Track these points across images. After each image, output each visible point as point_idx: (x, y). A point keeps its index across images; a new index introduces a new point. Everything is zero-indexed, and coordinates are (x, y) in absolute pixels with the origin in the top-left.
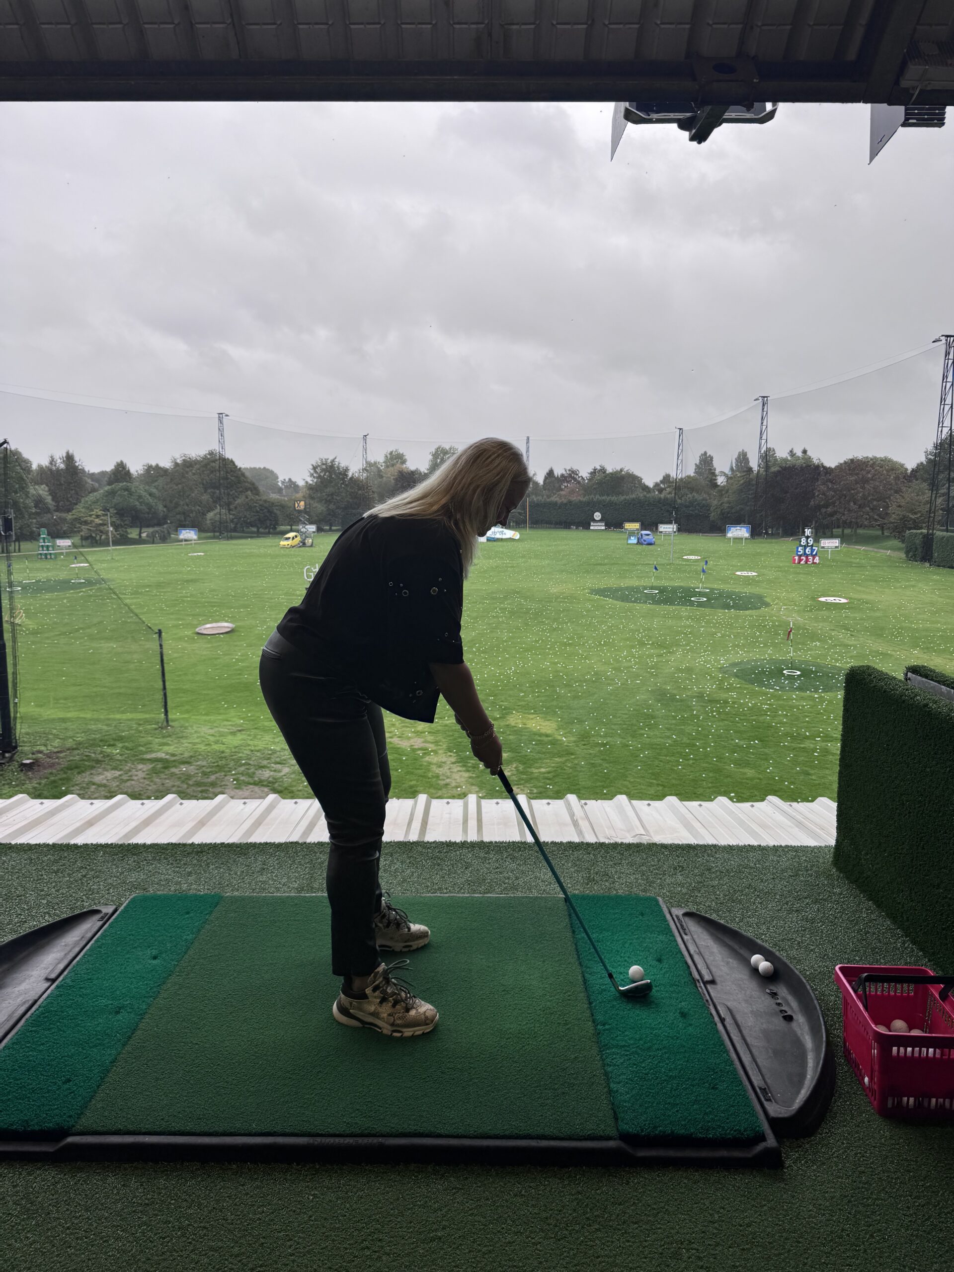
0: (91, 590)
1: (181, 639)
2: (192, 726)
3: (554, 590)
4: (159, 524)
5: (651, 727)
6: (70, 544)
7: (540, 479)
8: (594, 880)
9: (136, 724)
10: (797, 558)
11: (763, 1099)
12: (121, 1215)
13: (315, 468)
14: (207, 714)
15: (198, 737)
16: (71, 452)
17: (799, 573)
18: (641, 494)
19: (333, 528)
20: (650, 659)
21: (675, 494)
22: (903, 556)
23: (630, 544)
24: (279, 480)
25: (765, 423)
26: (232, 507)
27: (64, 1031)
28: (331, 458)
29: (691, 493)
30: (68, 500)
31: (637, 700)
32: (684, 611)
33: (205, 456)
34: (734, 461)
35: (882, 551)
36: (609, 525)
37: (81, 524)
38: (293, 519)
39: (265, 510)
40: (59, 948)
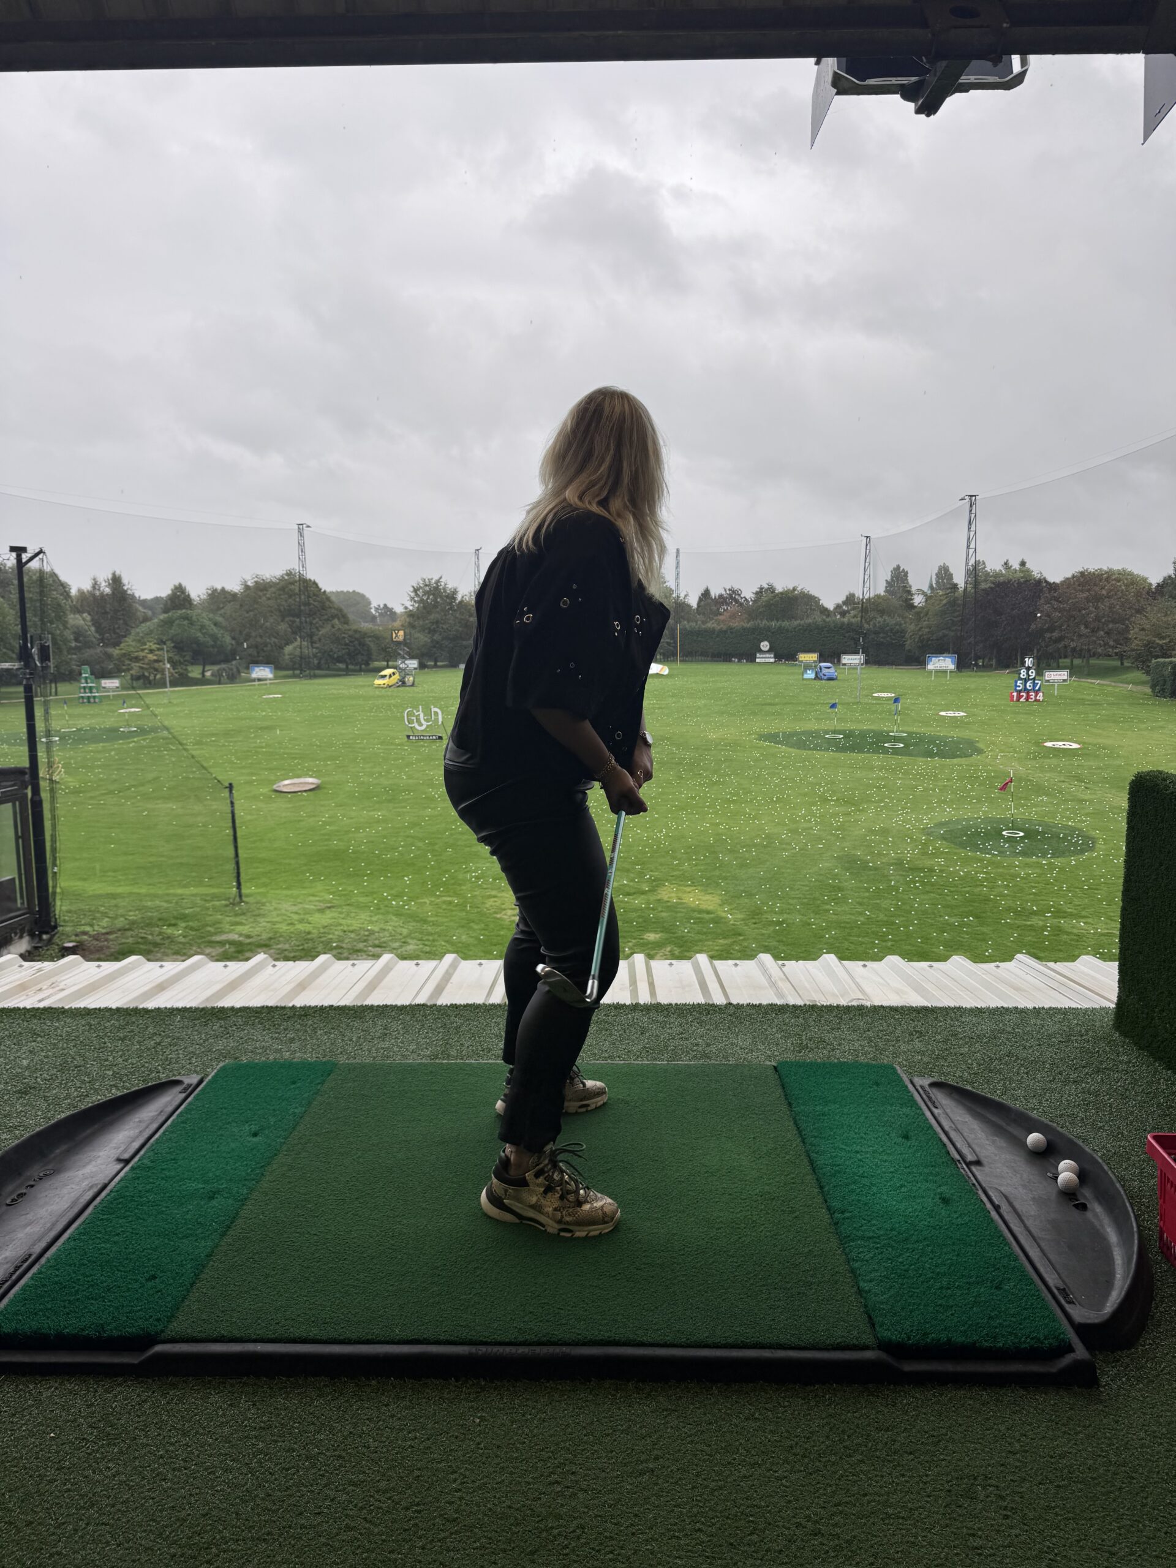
0: (144, 740)
1: (255, 798)
2: (270, 902)
3: (712, 736)
4: (227, 660)
5: (837, 901)
6: (117, 685)
7: (693, 601)
8: (807, 1047)
9: (201, 899)
10: (1015, 694)
11: (1063, 1301)
12: (230, 1442)
13: (416, 590)
14: (288, 888)
15: (278, 915)
16: (118, 573)
17: (1018, 713)
18: (818, 618)
19: (439, 664)
20: (835, 819)
21: (862, 617)
22: (1149, 690)
23: (806, 679)
24: (372, 606)
25: (973, 528)
26: (315, 638)
27: (144, 1220)
28: (436, 578)
29: (881, 617)
30: (115, 633)
31: (820, 869)
32: (876, 760)
33: (282, 576)
34: (934, 577)
35: (1121, 685)
36: (779, 657)
37: (131, 660)
38: (389, 653)
39: (356, 642)
40: (131, 1124)
